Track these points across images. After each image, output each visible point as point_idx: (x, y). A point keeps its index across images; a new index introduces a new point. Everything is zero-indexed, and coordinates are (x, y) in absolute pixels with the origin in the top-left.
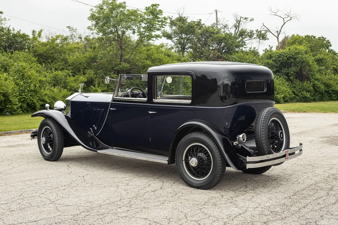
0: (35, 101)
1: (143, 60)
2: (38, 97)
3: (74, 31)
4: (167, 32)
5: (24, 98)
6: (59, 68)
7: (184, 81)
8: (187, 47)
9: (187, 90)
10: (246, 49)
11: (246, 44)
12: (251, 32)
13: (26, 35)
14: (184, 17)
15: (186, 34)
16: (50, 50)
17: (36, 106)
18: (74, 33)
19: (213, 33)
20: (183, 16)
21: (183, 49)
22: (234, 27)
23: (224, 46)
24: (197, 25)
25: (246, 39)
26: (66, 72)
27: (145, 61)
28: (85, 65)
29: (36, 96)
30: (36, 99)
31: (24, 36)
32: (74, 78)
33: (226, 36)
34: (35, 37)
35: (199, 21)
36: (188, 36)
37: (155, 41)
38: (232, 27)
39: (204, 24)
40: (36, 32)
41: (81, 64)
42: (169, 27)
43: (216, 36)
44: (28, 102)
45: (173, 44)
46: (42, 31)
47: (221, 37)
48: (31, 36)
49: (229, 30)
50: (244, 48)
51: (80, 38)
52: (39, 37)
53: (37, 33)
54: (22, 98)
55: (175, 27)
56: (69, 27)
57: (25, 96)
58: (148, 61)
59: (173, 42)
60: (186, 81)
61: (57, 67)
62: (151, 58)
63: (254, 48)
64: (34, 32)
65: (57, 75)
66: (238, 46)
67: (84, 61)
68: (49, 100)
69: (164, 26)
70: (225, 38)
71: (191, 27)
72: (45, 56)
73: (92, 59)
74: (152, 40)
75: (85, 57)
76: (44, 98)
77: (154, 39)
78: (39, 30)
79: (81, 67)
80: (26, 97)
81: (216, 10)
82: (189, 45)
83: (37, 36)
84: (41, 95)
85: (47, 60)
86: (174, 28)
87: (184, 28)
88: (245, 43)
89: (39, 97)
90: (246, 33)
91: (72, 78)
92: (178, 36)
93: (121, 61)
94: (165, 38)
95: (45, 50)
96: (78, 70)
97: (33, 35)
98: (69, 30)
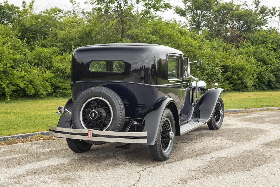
0: (4, 85)
1: (148, 35)
2: (9, 80)
3: (77, 6)
4: (180, 8)
6: (48, 45)
8: (202, 25)
9: (202, 72)
10: (268, 27)
11: (268, 22)
12: (273, 9)
13: (15, 7)
15: (202, 11)
16: (40, 24)
17: (6, 92)
18: (77, 8)
19: (232, 10)
21: (198, 27)
22: (255, 4)
23: (244, 24)
25: (267, 17)
26: (53, 50)
27: (151, 36)
28: (78, 41)
29: (6, 80)
30: (6, 83)
31: (12, 8)
32: (62, 57)
33: (246, 12)
34: (25, 9)
36: (204, 12)
37: (163, 11)
38: (252, 4)
40: (26, 3)
41: (72, 39)
42: (183, 2)
43: (235, 12)
45: (187, 21)
46: (33, 2)
47: (241, 13)
48: (21, 9)
49: (248, 7)
50: (266, 26)
51: (83, 13)
52: (31, 9)
53: (28, 4)
55: (190, 3)
56: (72, 2)
58: (154, 36)
59: (187, 19)
61: (45, 43)
62: (159, 33)
63: (275, 28)
64: (24, 3)
65: (40, 53)
66: (259, 24)
67: (77, 37)
68: (25, 84)
70: (245, 14)
72: (35, 31)
73: (86, 34)
74: (160, 11)
75: (78, 31)
76: (16, 81)
77: (163, 9)
78: (31, 1)
79: (73, 43)
82: (204, 22)
83: (27, 8)
84: (12, 77)
85: (36, 35)
86: (188, 4)
87: (199, 3)
88: (266, 21)
89: (11, 80)
90: (268, 11)
91: (59, 57)
92: (192, 14)
93: (122, 37)
94: (179, 15)
95: (33, 24)
96: (69, 47)
97: (24, 7)
98: (72, 4)
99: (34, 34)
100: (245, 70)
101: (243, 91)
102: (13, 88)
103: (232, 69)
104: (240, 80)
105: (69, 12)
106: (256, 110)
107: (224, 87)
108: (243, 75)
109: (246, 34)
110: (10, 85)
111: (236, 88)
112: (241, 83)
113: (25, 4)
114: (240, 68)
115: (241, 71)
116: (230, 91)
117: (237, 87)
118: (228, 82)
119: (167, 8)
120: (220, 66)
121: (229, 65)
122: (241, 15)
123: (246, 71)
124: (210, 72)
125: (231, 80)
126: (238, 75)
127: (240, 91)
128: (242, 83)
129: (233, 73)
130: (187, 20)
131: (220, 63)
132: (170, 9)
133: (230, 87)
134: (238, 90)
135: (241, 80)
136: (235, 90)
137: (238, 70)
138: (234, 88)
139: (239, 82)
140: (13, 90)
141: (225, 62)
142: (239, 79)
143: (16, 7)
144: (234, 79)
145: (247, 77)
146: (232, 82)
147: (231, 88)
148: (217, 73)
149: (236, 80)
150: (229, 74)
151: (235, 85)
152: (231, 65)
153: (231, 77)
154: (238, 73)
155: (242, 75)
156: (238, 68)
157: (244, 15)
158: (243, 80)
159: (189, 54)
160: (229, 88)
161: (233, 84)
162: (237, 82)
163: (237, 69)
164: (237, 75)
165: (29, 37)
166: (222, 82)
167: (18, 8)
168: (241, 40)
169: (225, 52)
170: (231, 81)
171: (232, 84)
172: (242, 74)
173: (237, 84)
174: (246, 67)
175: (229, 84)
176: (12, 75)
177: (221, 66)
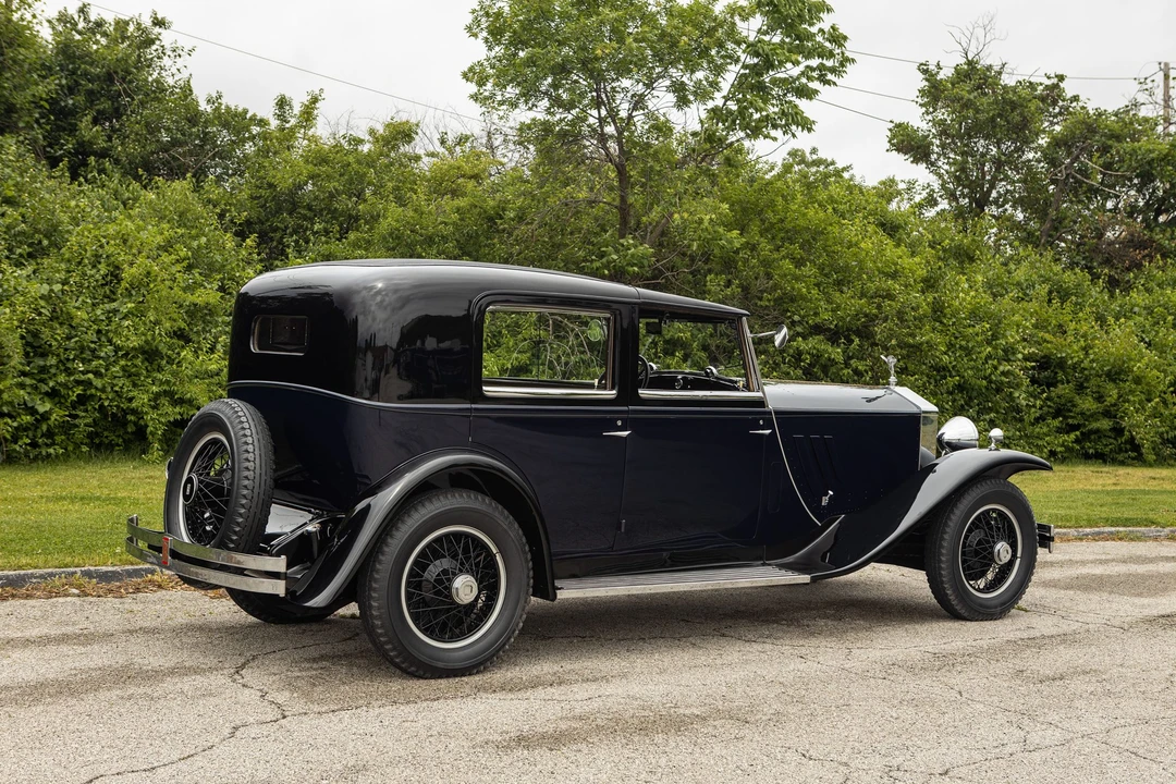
0: (141, 399)
2: (160, 383)
5: (89, 384)
7: (913, 335)
8: (993, 196)
13: (253, 118)
14: (989, 68)
17: (146, 426)
20: (985, 61)
24: (1043, 99)
29: (150, 380)
30: (147, 391)
31: (237, 122)
34: (287, 125)
35: (1055, 81)
37: (775, 139)
39: (1076, 98)
40: (290, 105)
44: (102, 406)
45: (935, 182)
46: (315, 100)
47: (1151, 151)
48: (274, 126)
52: (306, 127)
53: (297, 109)
54: (78, 383)
57: (91, 376)
59: (935, 173)
60: (922, 335)
64: (282, 103)
69: (830, 77)
70: (1167, 155)
71: (1014, 106)
72: (308, 207)
76: (187, 388)
78: (306, 99)
80: (98, 383)
81: (1166, 64)
82: (1001, 187)
83: (293, 122)
84: (174, 374)
87: (977, 111)
89: (168, 382)
93: (621, 235)
94: (906, 157)
97: (282, 117)
98: (484, 109)
99: (305, 218)
100: (1130, 378)
101: (1122, 463)
102: (173, 412)
103: (1081, 372)
104: (1110, 417)
105: (467, 138)
106: (1065, 534)
107: (1040, 443)
108: (1120, 397)
109: (1168, 235)
110: (164, 401)
111: (1090, 448)
112: (1113, 429)
113: (288, 108)
114: (1110, 371)
115: (1114, 381)
116: (1063, 461)
117: (1096, 444)
118: (1056, 423)
119: (794, 127)
120: (1020, 356)
121: (1064, 355)
122: (1153, 160)
123: (1138, 381)
124: (973, 381)
125: (1072, 417)
126: (1100, 398)
127: (1105, 462)
128: (1118, 431)
129: (1080, 388)
130: (935, 177)
131: (1024, 348)
132: (806, 131)
133: (1063, 445)
134: (1101, 458)
135: (1115, 417)
136: (1087, 457)
137: (1100, 376)
138: (1083, 448)
139: (1105, 424)
140: (172, 419)
141: (1049, 345)
142: (1107, 414)
143: (255, 120)
144: (1082, 414)
145: (1137, 406)
146: (1076, 422)
147: (1069, 449)
148: (1010, 385)
149: (1092, 416)
150: (1063, 390)
151: (1086, 436)
152: (1072, 358)
153: (1074, 406)
154: (1102, 390)
155: (1115, 396)
156: (1102, 368)
157: (1163, 160)
158: (1122, 418)
159: (879, 307)
160: (1059, 449)
161: (1078, 433)
162: (1095, 425)
163: (1100, 372)
164: (1094, 399)
165: (287, 227)
166: (1033, 424)
167: (262, 123)
168: (1144, 257)
169: (1056, 302)
170: (1070, 421)
171: (1075, 431)
172: (1114, 393)
173: (1097, 431)
174: (1138, 367)
175: (1059, 431)
176: (174, 366)
177: (1026, 359)
